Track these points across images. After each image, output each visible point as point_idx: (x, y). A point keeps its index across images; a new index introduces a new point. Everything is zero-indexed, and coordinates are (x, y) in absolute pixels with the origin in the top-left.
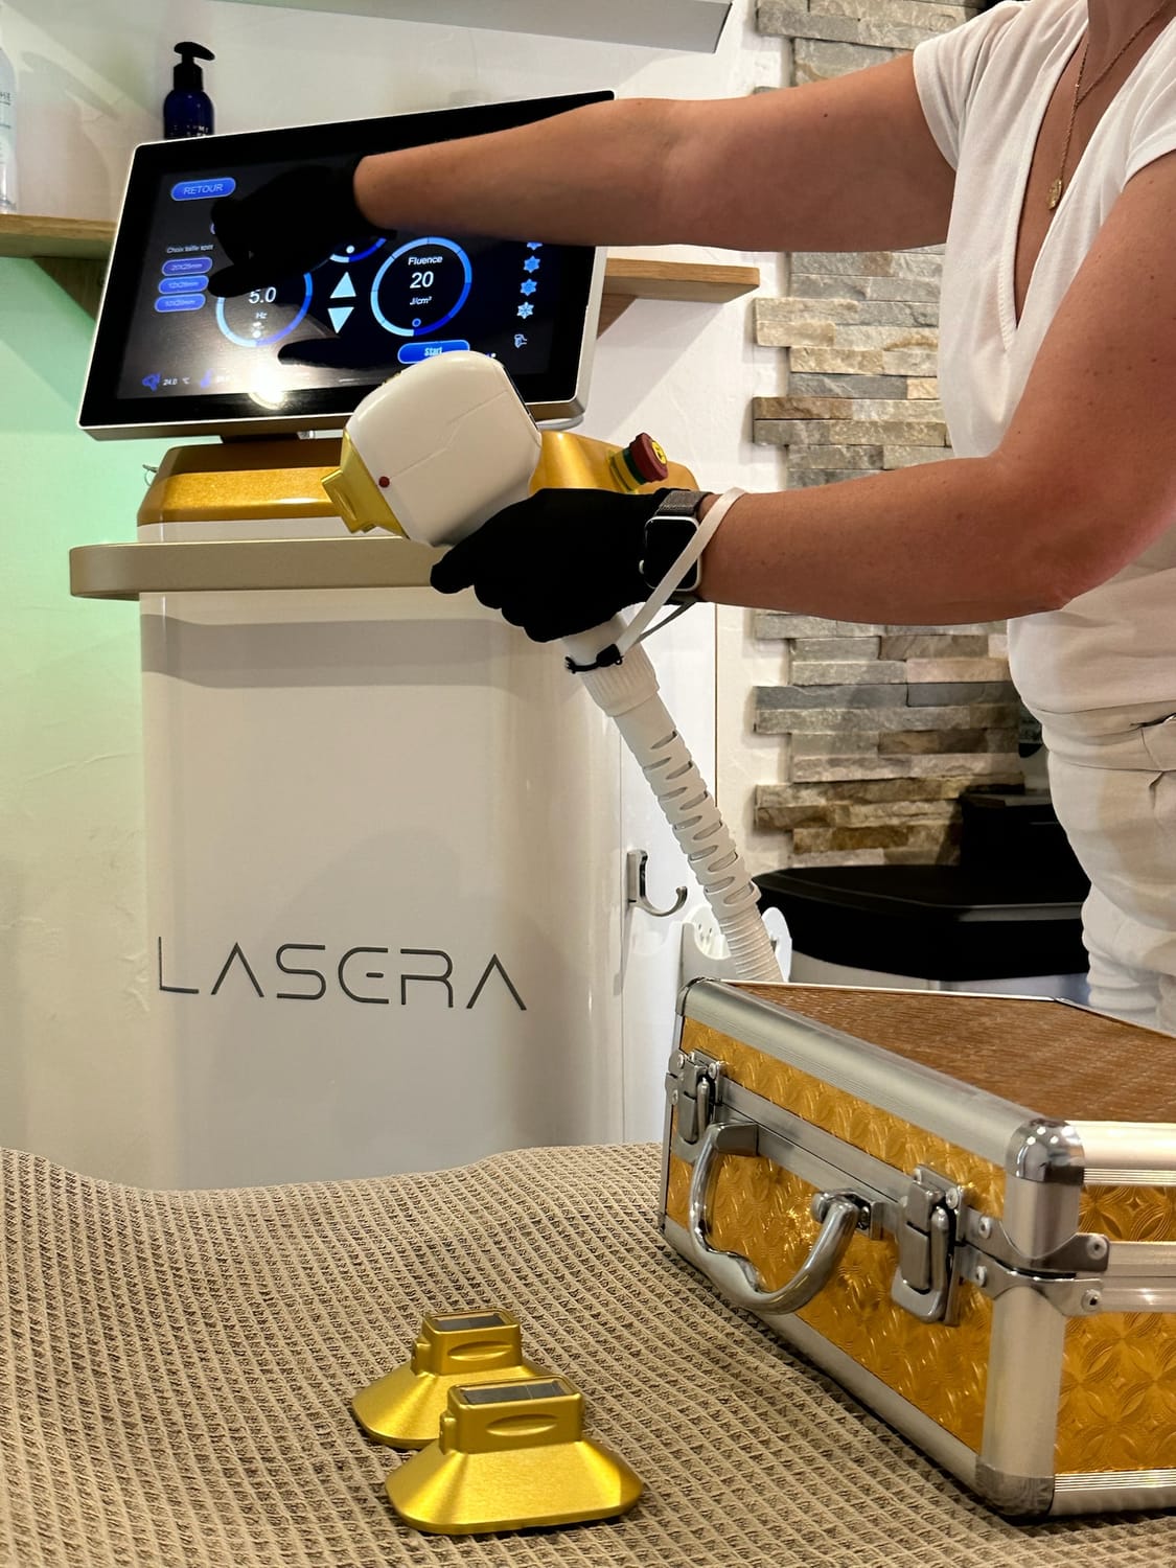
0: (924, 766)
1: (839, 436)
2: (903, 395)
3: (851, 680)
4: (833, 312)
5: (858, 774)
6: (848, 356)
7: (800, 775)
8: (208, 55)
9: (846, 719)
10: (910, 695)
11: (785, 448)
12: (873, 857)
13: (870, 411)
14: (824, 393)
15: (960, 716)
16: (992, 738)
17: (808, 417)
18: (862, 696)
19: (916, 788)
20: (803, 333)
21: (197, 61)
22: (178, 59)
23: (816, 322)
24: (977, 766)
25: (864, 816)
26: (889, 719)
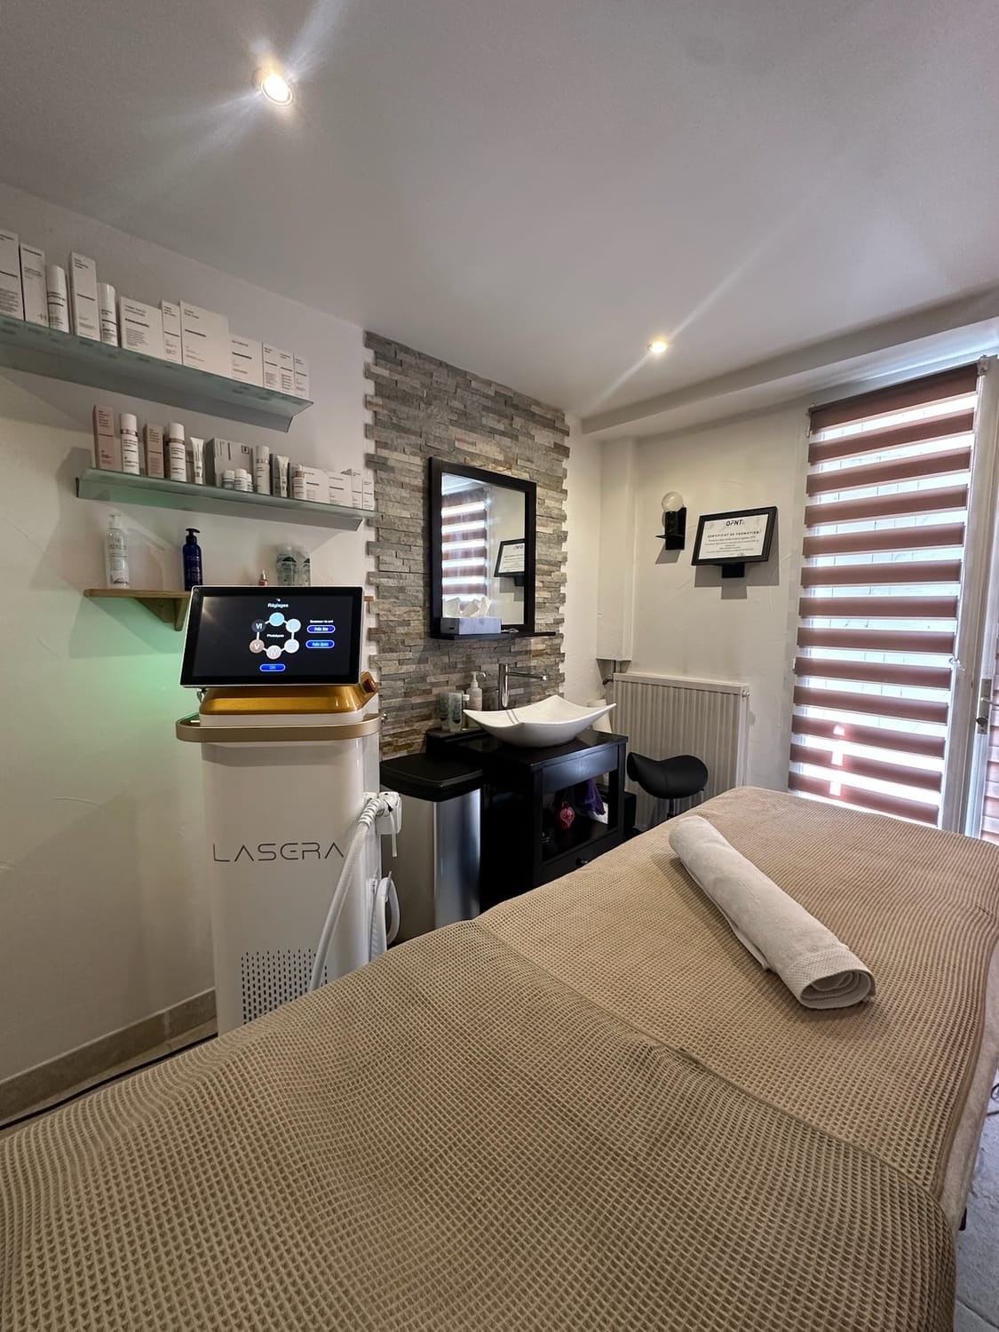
0: (416, 726)
1: (393, 637)
2: (409, 625)
3: (397, 705)
4: (391, 603)
5: (400, 730)
6: (395, 615)
7: (384, 733)
8: (198, 532)
9: (397, 715)
10: (413, 707)
11: (378, 642)
12: (403, 753)
13: (401, 630)
14: (389, 626)
15: (425, 711)
16: (433, 716)
17: (384, 633)
18: (400, 708)
19: (414, 732)
20: (383, 610)
21: (195, 534)
22: (187, 533)
23: (386, 607)
24: (430, 723)
25: (401, 741)
26: (407, 714)
